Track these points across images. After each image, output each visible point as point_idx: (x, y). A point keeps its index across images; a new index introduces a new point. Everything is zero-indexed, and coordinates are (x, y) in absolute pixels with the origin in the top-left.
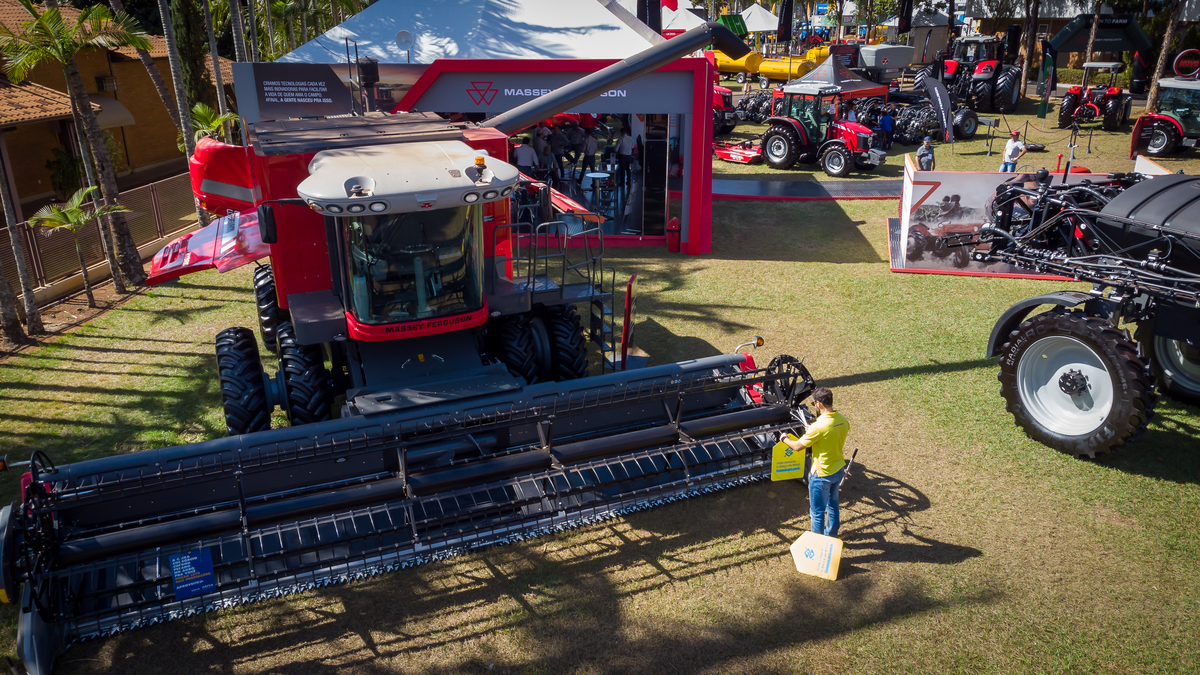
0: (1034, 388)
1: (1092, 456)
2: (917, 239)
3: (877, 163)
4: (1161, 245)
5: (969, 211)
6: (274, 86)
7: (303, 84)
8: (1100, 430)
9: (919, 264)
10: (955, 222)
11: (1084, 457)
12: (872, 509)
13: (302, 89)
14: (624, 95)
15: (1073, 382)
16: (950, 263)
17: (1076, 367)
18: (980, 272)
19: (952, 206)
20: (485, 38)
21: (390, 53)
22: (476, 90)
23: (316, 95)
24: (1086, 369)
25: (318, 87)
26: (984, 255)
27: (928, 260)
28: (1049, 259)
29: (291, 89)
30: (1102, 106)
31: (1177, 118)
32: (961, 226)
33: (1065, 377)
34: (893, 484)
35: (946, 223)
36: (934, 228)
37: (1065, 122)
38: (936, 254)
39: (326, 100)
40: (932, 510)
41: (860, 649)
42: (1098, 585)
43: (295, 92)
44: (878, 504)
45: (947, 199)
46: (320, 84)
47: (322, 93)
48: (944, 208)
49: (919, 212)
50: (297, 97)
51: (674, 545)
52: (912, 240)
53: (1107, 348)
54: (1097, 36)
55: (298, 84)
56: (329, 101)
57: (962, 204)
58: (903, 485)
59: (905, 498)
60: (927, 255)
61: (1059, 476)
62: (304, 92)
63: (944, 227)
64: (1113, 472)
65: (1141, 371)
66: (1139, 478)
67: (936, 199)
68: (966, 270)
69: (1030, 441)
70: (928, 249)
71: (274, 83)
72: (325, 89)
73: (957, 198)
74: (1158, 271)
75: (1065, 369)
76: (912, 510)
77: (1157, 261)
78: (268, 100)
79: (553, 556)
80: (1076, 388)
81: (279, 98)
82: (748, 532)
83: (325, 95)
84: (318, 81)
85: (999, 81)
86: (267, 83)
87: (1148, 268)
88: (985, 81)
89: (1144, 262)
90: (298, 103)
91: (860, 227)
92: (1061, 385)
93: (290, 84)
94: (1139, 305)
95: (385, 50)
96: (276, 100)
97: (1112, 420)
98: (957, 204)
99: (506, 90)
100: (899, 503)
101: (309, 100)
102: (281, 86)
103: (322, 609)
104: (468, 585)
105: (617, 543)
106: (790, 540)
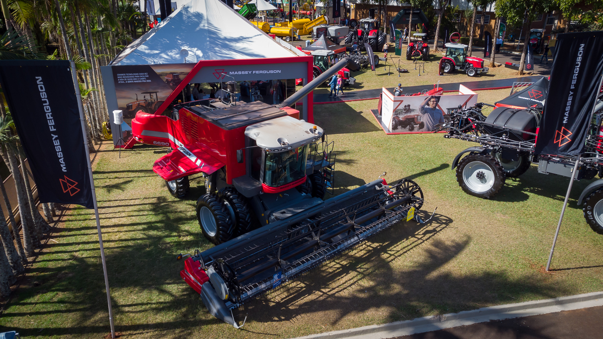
0: (467, 178)
1: (488, 197)
2: (395, 122)
3: (353, 83)
4: (506, 132)
5: (413, 110)
6: (122, 76)
7: (137, 74)
8: (491, 189)
9: (397, 131)
10: (409, 114)
11: (486, 198)
12: (438, 225)
13: (137, 77)
14: (280, 72)
15: (481, 175)
16: (408, 129)
17: (481, 170)
18: (417, 132)
19: (408, 109)
20: (213, 48)
21: (171, 56)
22: (217, 73)
23: (143, 79)
24: (484, 171)
25: (144, 75)
26: (448, 136)
29: (131, 77)
30: (421, 51)
31: (453, 59)
32: (411, 116)
33: (478, 174)
34: (438, 216)
35: (406, 115)
36: (401, 117)
37: (409, 58)
38: (402, 127)
39: (148, 81)
40: (454, 222)
41: (461, 266)
42: (508, 236)
43: (133, 78)
44: (438, 223)
45: (405, 106)
46: (145, 74)
47: (146, 78)
48: (405, 110)
49: (396, 112)
50: (134, 80)
51: (389, 246)
52: (394, 122)
53: (492, 164)
55: (134, 74)
56: (150, 81)
57: (411, 108)
58: (442, 216)
59: (445, 220)
60: (399, 127)
61: (482, 205)
62: (137, 78)
64: (495, 202)
65: (502, 170)
66: (502, 202)
67: (402, 107)
68: (413, 132)
69: (468, 195)
70: (399, 125)
71: (122, 75)
72: (148, 76)
73: (409, 106)
74: (505, 140)
75: (477, 171)
76: (449, 223)
77: (505, 137)
78: (119, 82)
79: (358, 255)
80: (481, 177)
81: (125, 81)
82: (407, 239)
83: (147, 79)
84: (144, 73)
85: (379, 39)
86: (119, 75)
87: (503, 140)
88: (374, 39)
89: (501, 138)
90: (134, 83)
91: (362, 114)
92: (477, 176)
93: (130, 74)
94: (496, 149)
95: (168, 55)
96: (123, 82)
97: (495, 186)
98: (409, 108)
99: (230, 72)
100: (444, 221)
101: (140, 81)
102: (126, 76)
103: (298, 286)
104: (336, 270)
105: (371, 249)
106: (421, 239)
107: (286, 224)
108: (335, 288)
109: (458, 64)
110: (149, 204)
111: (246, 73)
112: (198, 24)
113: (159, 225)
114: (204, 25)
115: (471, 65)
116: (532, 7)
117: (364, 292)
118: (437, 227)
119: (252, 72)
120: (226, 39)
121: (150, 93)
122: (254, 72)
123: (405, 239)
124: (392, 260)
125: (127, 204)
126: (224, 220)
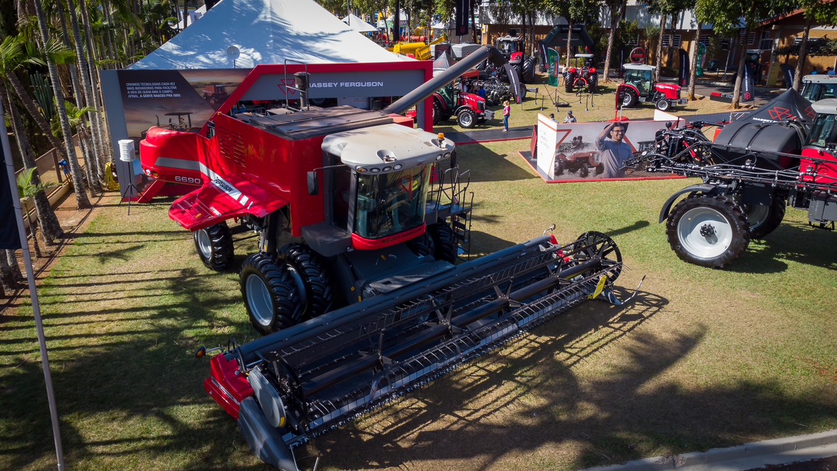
0: (685, 236)
1: (722, 266)
2: (560, 163)
3: (490, 118)
4: (751, 158)
5: (587, 145)
6: (135, 87)
7: (157, 84)
8: (726, 253)
9: (562, 177)
10: (580, 151)
11: (718, 268)
12: (645, 308)
13: (157, 88)
14: (382, 85)
15: (708, 230)
16: (578, 175)
17: (707, 222)
18: (593, 178)
19: (578, 143)
20: (279, 48)
21: (213, 60)
23: (168, 92)
24: (713, 223)
25: (170, 86)
26: (653, 169)
27: (566, 174)
28: (691, 168)
29: (148, 88)
30: (587, 78)
31: (635, 86)
32: (583, 154)
33: (703, 228)
34: (643, 294)
35: (575, 152)
36: (569, 156)
37: (569, 89)
38: (570, 171)
39: (175, 95)
40: (670, 304)
41: (696, 371)
42: (766, 324)
43: (151, 90)
44: (644, 304)
45: (575, 139)
46: (171, 84)
47: (173, 90)
48: (574, 144)
49: (560, 147)
50: (153, 94)
51: (567, 340)
52: (557, 164)
53: (724, 210)
54: (571, 38)
55: (154, 84)
56: (178, 95)
57: (583, 141)
58: (649, 294)
59: (655, 300)
60: (566, 171)
61: (712, 279)
62: (158, 90)
63: (574, 154)
64: (732, 273)
65: (745, 220)
66: (745, 274)
67: (569, 139)
68: (586, 179)
69: (687, 264)
70: (566, 168)
71: (135, 84)
72: (175, 88)
73: (580, 138)
74: (751, 170)
75: (702, 224)
76: (663, 304)
77: (751, 165)
78: (130, 96)
79: (515, 355)
80: (708, 233)
81: (139, 95)
82: (597, 329)
83: (175, 91)
84: (170, 82)
85: (525, 65)
86: (129, 84)
87: (745, 169)
88: (517, 64)
89: (743, 166)
90: (154, 98)
91: (505, 158)
92: (701, 232)
93: (147, 84)
95: (208, 58)
96: (136, 96)
97: (733, 246)
98: (581, 141)
100: (654, 302)
101: (163, 96)
102: (141, 86)
103: (414, 406)
104: (480, 380)
105: (536, 345)
106: (619, 329)
107: (392, 301)
108: (479, 410)
109: (643, 93)
110: (167, 279)
111: (330, 85)
112: (256, 14)
113: (178, 310)
114: (265, 16)
115: (662, 95)
116: (749, 10)
117: (532, 417)
118: (643, 311)
119: (339, 85)
120: (298, 36)
121: (179, 114)
122: (341, 84)
123: (593, 330)
124: (575, 363)
125: (129, 279)
126: (286, 295)
